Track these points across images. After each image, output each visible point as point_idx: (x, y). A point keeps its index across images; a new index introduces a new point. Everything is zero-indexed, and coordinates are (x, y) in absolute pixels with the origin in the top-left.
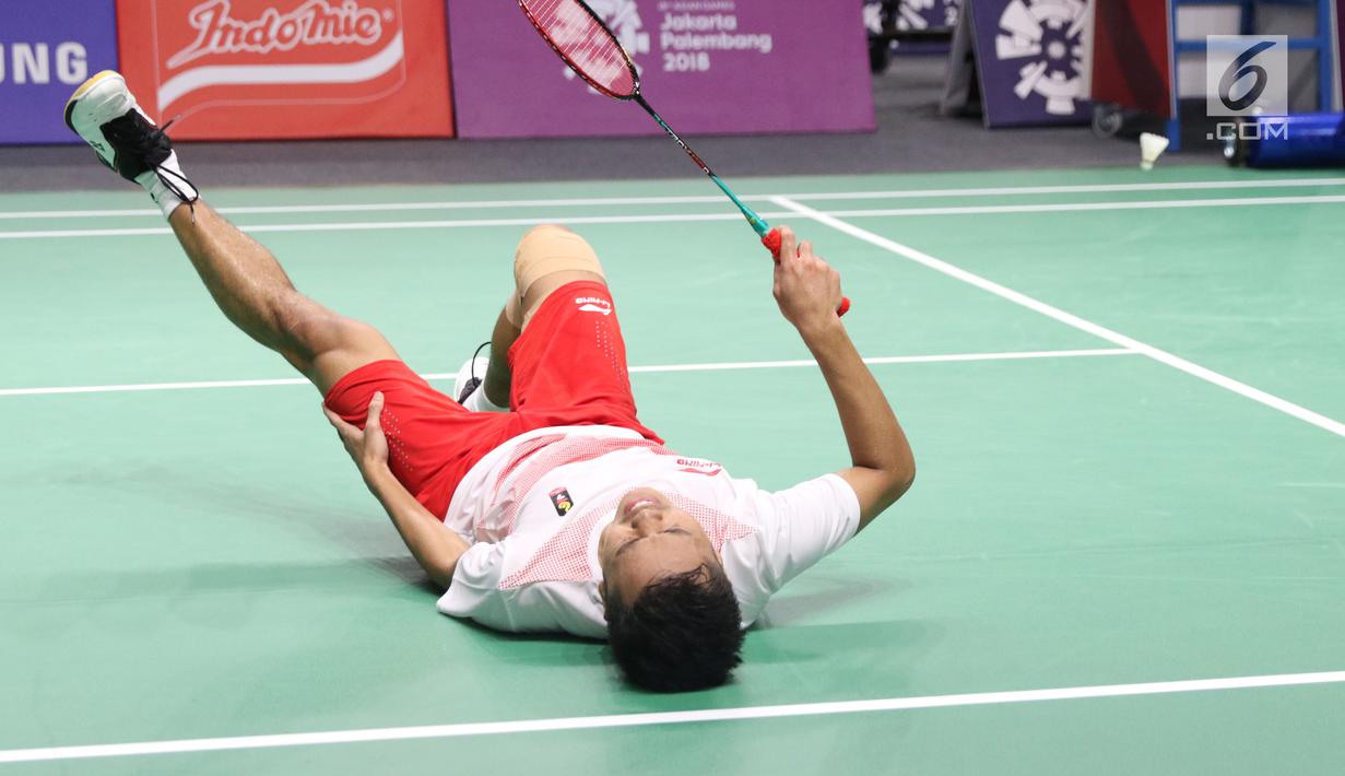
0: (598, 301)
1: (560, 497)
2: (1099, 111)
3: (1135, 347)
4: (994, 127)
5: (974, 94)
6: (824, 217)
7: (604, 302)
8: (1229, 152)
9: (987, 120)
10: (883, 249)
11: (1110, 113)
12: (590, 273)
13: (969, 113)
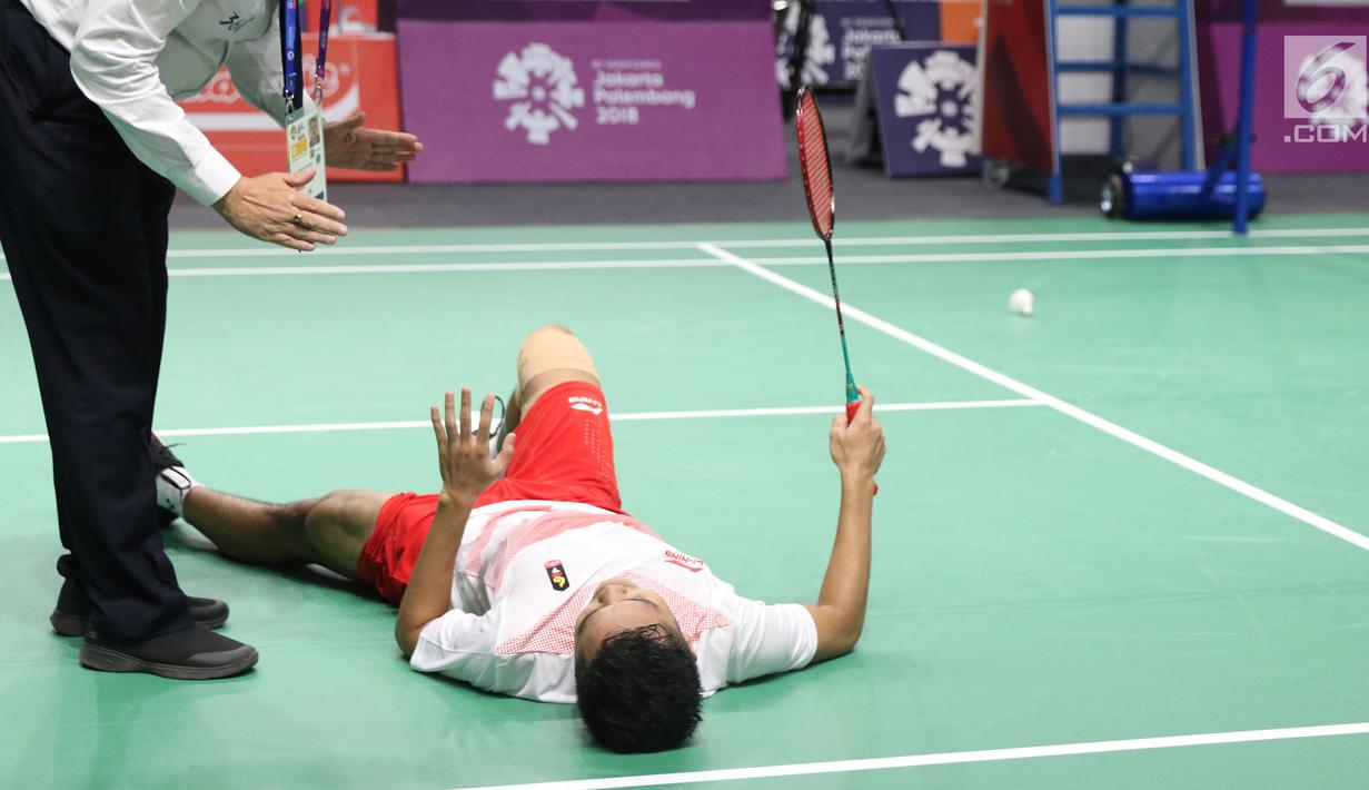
0: (590, 401)
1: (555, 571)
2: (988, 165)
3: (1040, 398)
4: (896, 177)
5: (876, 145)
6: (748, 265)
7: (595, 402)
8: (1107, 206)
9: (888, 171)
10: (802, 297)
11: (997, 166)
12: (583, 372)
13: (872, 163)
